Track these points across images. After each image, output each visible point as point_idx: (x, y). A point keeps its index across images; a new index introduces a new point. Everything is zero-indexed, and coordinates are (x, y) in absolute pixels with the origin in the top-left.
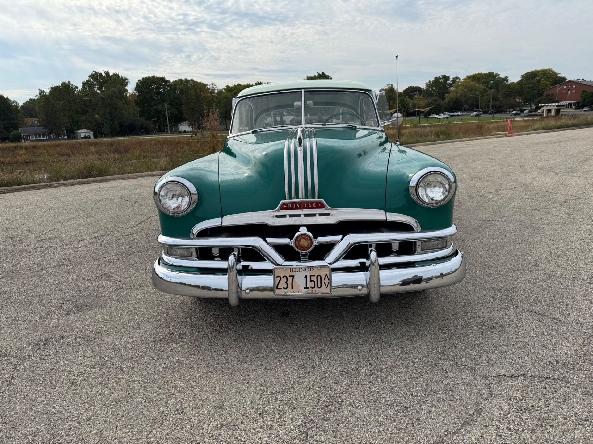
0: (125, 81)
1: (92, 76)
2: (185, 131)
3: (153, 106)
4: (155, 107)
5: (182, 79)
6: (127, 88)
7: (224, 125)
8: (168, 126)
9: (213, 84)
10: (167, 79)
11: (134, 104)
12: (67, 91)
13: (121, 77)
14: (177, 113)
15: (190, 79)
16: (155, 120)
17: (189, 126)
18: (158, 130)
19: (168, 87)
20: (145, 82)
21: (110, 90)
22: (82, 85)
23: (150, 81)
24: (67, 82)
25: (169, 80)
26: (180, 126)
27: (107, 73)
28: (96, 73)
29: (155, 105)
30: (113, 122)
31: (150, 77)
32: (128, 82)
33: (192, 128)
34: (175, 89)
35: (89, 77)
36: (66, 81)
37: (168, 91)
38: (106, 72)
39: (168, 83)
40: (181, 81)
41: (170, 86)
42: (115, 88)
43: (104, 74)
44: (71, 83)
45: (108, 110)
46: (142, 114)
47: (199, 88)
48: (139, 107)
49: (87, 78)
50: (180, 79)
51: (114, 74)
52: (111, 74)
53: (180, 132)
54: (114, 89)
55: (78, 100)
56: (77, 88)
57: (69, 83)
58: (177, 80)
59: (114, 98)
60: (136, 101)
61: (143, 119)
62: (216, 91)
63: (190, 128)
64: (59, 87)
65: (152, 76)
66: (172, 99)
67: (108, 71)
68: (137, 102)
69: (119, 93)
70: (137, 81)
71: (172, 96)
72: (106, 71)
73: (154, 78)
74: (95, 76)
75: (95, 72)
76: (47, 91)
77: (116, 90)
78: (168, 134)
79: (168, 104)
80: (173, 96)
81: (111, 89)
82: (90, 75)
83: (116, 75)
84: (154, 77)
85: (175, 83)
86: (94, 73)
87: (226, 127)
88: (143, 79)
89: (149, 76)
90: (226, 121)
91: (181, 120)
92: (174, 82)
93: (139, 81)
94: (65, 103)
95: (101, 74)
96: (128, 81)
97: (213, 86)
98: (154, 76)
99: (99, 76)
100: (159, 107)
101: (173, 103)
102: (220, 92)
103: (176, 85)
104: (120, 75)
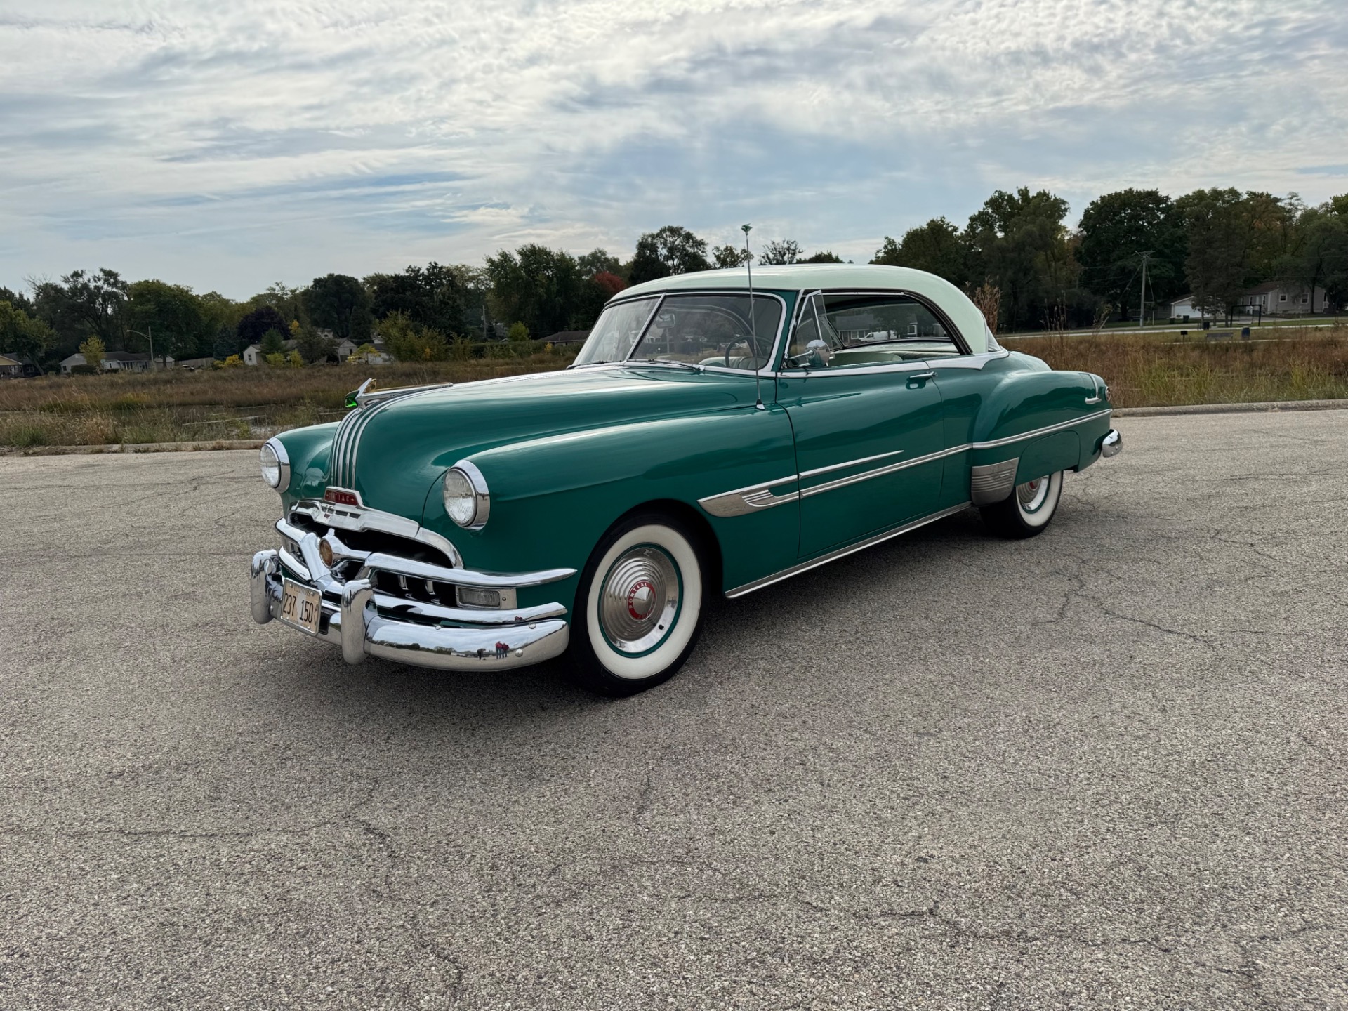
0: (1060, 207)
1: (992, 203)
2: (1186, 320)
3: (1115, 260)
4: (1119, 263)
5: (1203, 191)
6: (1062, 223)
7: (1305, 301)
8: (1142, 306)
9: (1293, 196)
10: (1162, 194)
11: (1073, 258)
12: (935, 238)
13: (1053, 198)
14: (1173, 275)
15: (1226, 188)
16: (1116, 293)
17: (1194, 306)
18: (1121, 318)
19: (1162, 213)
20: (1105, 205)
21: (1022, 231)
22: (968, 222)
23: (1119, 201)
24: (939, 219)
25: (1167, 197)
26: (1177, 308)
27: (1024, 193)
28: (1001, 195)
29: (1120, 258)
30: (1016, 299)
31: (1120, 193)
32: (1066, 210)
33: (1203, 310)
34: (1180, 217)
35: (986, 204)
36: (936, 217)
37: (1160, 223)
38: (1021, 190)
39: (1162, 203)
40: (1200, 195)
41: (1170, 207)
42: (1032, 225)
43: (1017, 197)
44: (947, 221)
45: (1010, 273)
46: (1087, 279)
47: (1250, 208)
48: (1082, 264)
49: (981, 207)
50: (1199, 191)
51: (1039, 194)
52: (1032, 194)
53: (1173, 322)
54: (1030, 227)
55: (952, 256)
56: (955, 229)
57: (942, 221)
58: (1191, 194)
59: (1027, 248)
60: (1077, 252)
61: (1086, 293)
62: (1298, 214)
63: (1197, 311)
64: (922, 231)
65: (1125, 191)
66: (1167, 242)
67: (1026, 189)
68: (1080, 253)
69: (1040, 236)
70: (1088, 205)
71: (1167, 234)
72: (1023, 188)
73: (1129, 195)
74: (999, 203)
75: (1000, 192)
76: (899, 240)
77: (1034, 229)
78: (1139, 325)
79: (1153, 256)
80: (1171, 234)
81: (1024, 227)
82: (988, 199)
83: (1043, 196)
84: (1130, 192)
85: (1184, 202)
86: (997, 195)
87: (1309, 308)
88: (1103, 198)
89: (1118, 191)
90: (1313, 291)
91: (1179, 292)
92: (1181, 200)
93: (1092, 203)
94: (925, 264)
95: (1011, 197)
96: (1067, 206)
97: (1293, 201)
98: (1130, 189)
99: (1007, 200)
100: (1129, 263)
101: (1167, 251)
102: (1310, 215)
103: (1183, 207)
104: (1051, 194)
